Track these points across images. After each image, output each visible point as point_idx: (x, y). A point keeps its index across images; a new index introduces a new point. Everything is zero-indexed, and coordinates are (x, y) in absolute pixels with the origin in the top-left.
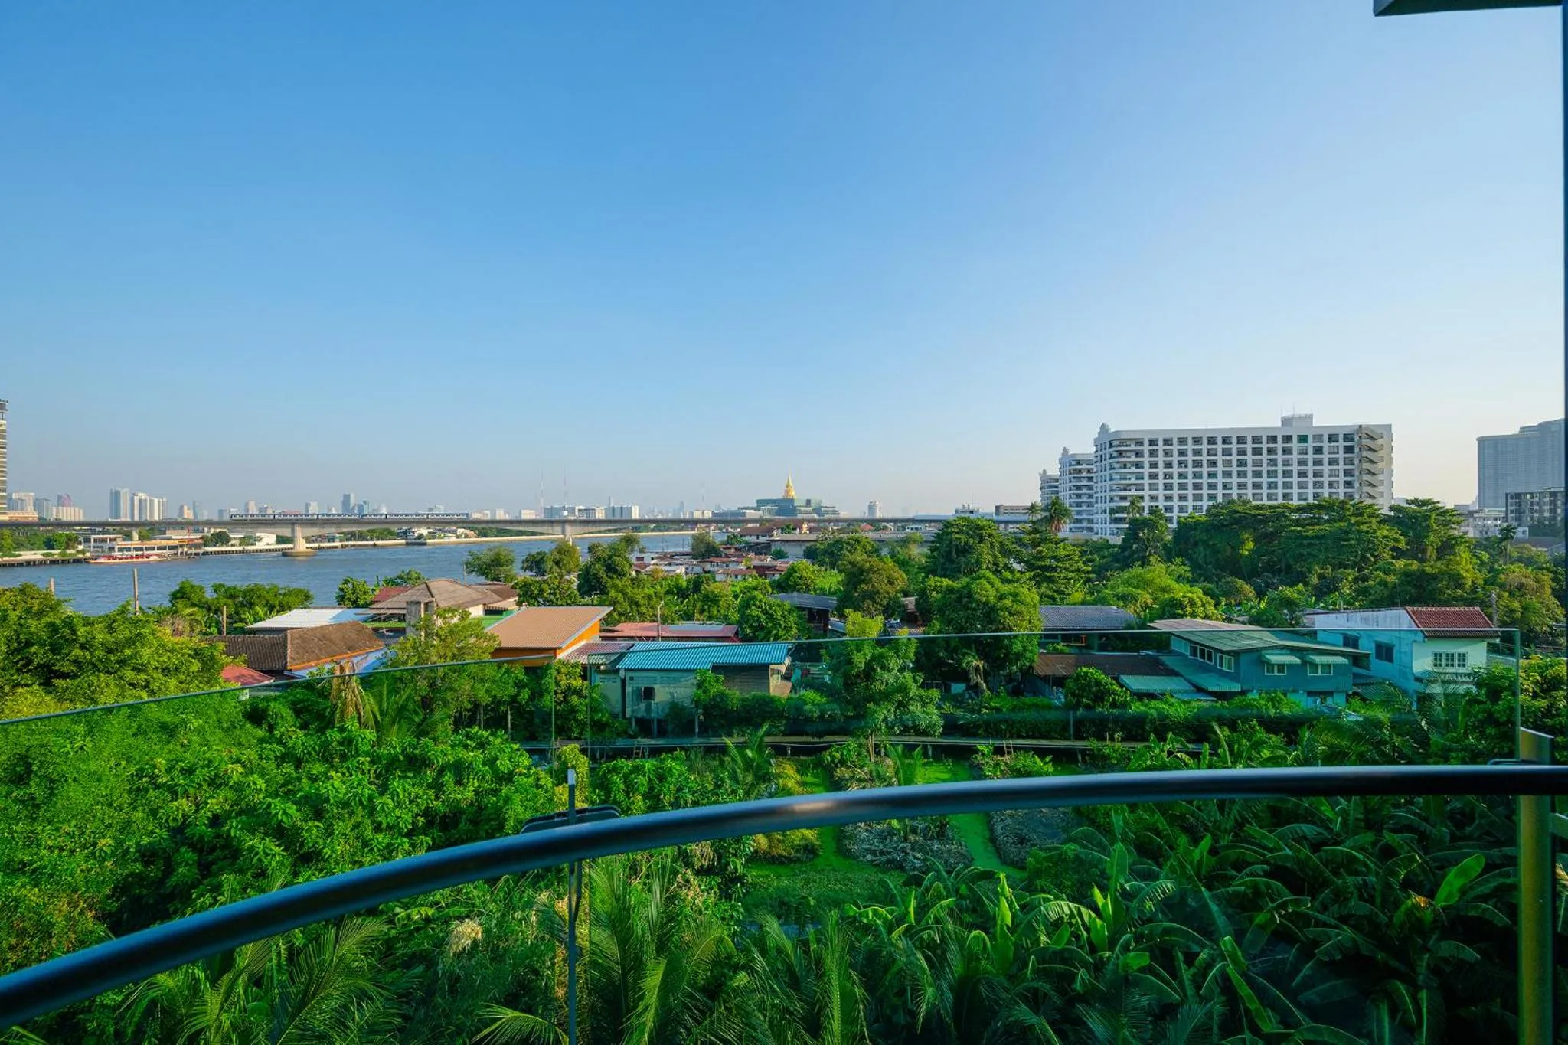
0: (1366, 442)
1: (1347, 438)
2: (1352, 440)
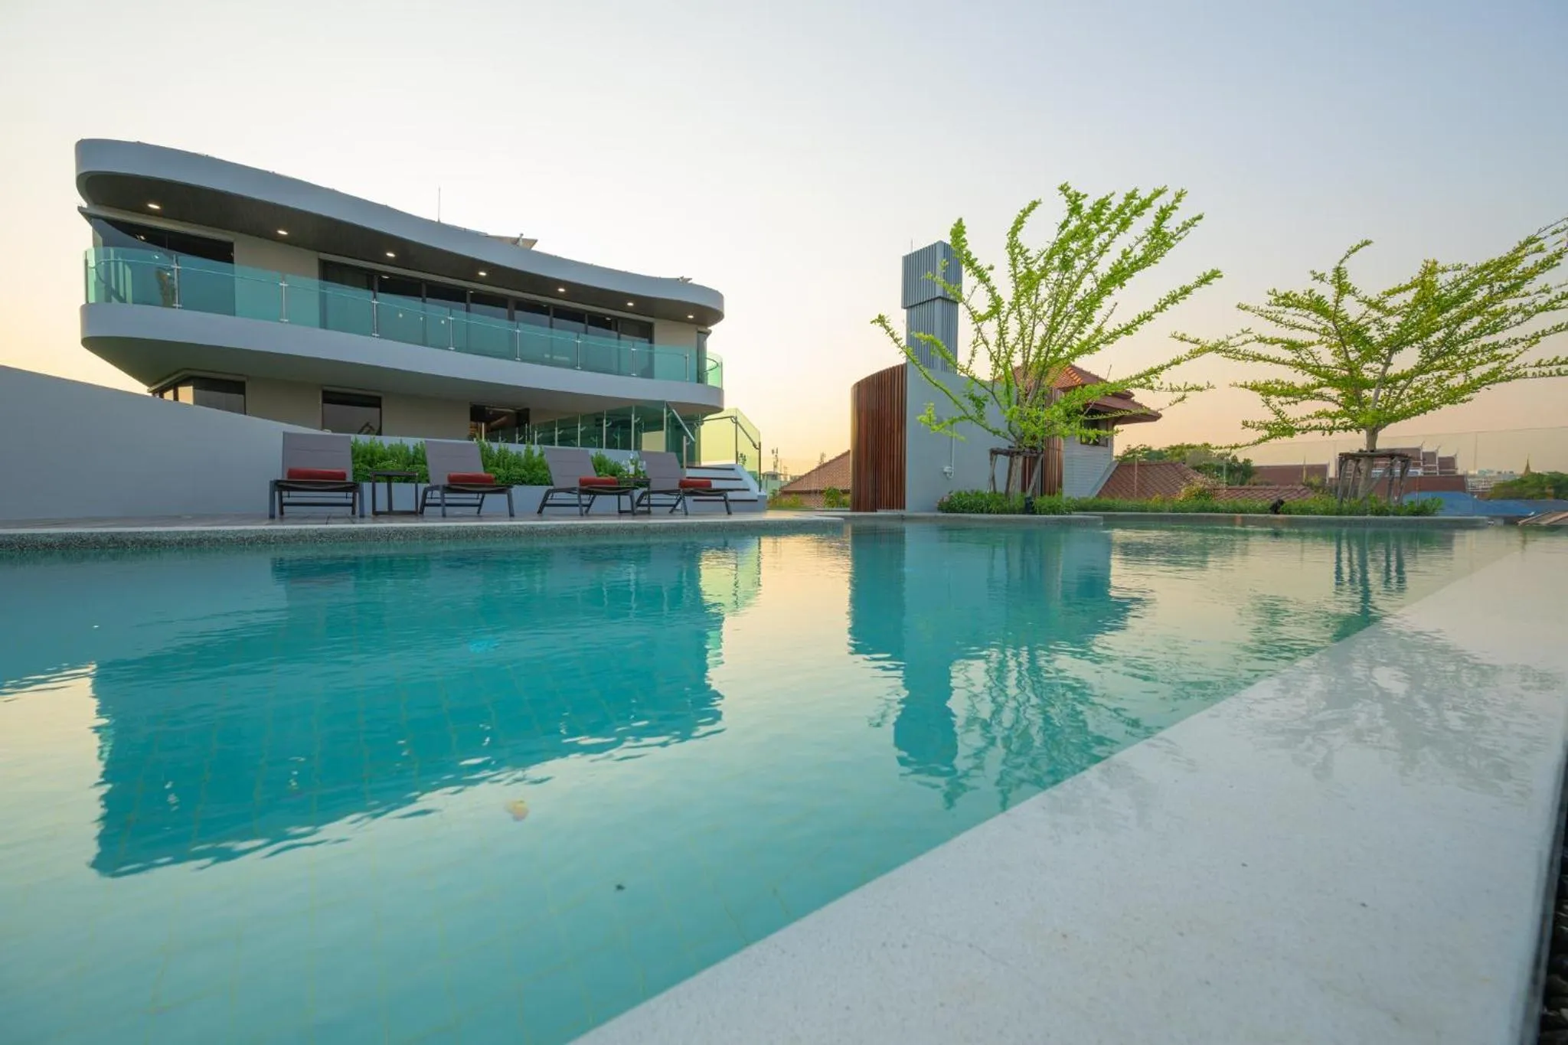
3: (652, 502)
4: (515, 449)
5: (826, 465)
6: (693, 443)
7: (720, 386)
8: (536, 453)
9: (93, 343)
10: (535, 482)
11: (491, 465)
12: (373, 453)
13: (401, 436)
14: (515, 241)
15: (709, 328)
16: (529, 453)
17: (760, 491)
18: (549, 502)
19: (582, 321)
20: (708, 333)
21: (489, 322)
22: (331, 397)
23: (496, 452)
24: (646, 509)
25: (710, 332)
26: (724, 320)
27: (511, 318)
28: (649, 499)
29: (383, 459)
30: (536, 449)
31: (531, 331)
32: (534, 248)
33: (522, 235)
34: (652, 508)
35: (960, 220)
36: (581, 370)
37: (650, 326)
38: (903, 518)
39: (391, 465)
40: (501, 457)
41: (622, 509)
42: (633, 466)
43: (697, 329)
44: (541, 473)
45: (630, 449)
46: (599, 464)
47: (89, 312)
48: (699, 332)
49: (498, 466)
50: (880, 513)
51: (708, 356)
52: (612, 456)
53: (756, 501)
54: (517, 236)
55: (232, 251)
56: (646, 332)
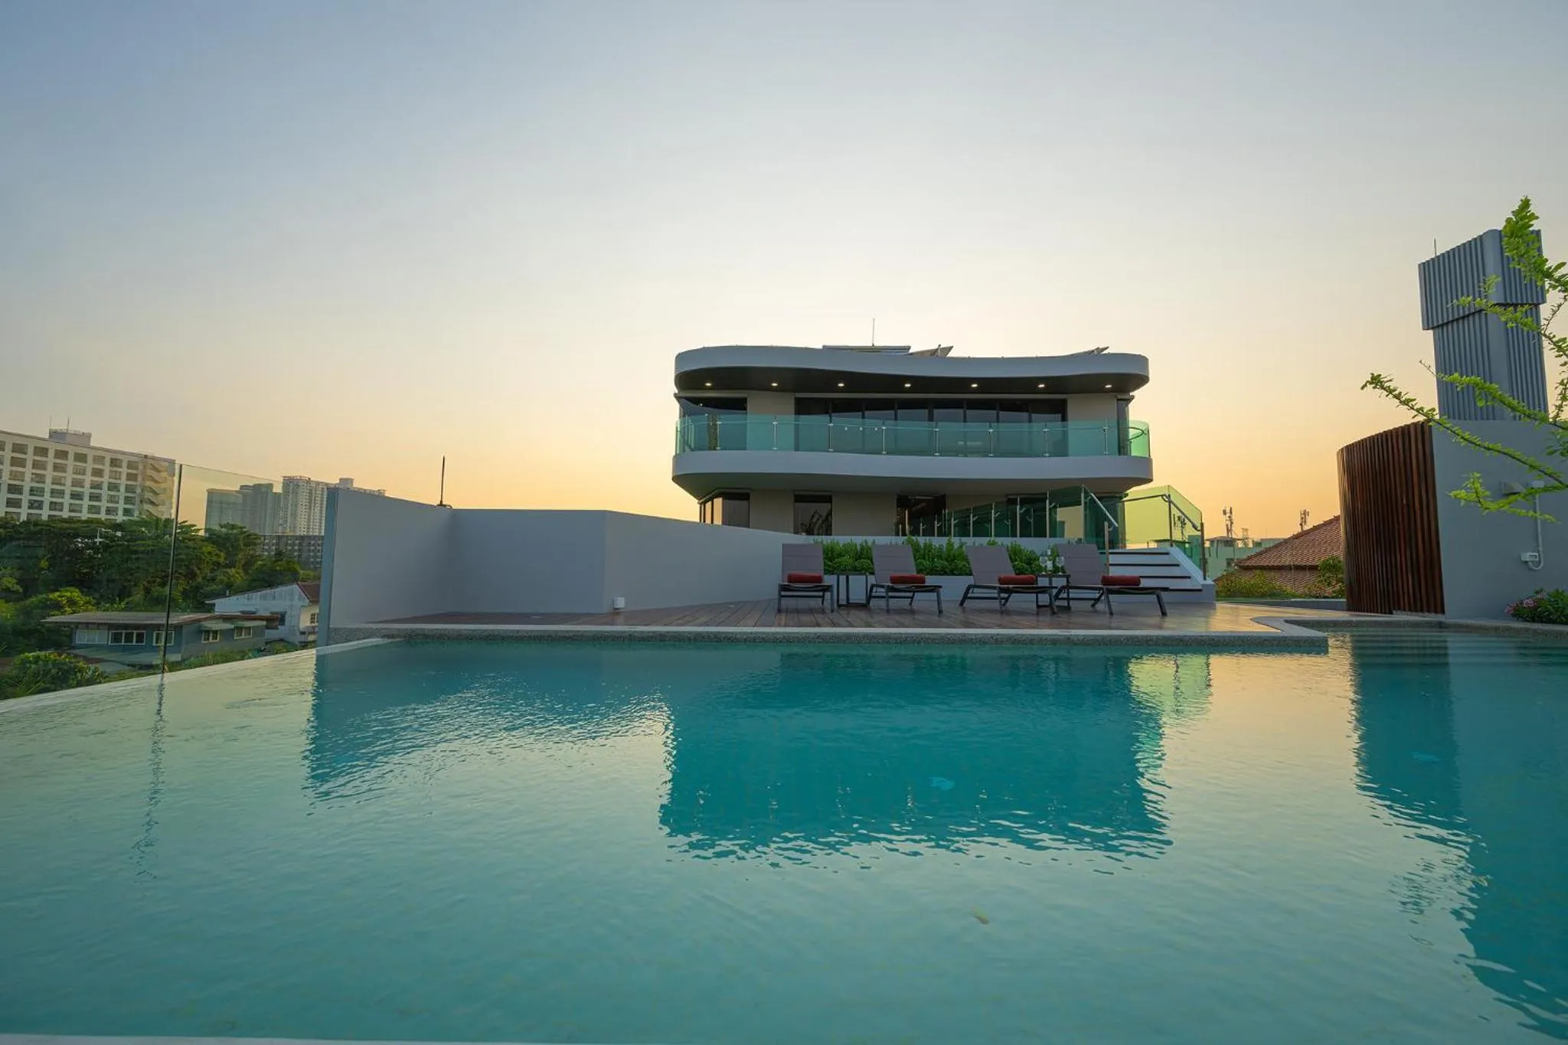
0: (150, 472)
1: (130, 465)
2: (136, 468)
3: (1071, 596)
4: (938, 542)
5: (1308, 532)
6: (1115, 528)
7: (1148, 456)
8: (956, 546)
9: (680, 479)
10: (955, 572)
11: (919, 558)
12: (832, 550)
13: (852, 535)
14: (933, 352)
15: (1132, 394)
16: (950, 545)
17: (1205, 579)
18: (969, 595)
19: (994, 408)
20: (1130, 399)
21: (913, 426)
22: (799, 498)
23: (922, 546)
24: (1065, 603)
25: (1133, 397)
27: (931, 418)
28: (1068, 593)
29: (840, 555)
30: (956, 541)
31: (948, 427)
32: (950, 355)
33: (940, 345)
34: (1071, 602)
35: (1526, 204)
36: (994, 456)
37: (1064, 402)
38: (1441, 626)
39: (847, 560)
40: (927, 551)
41: (1040, 604)
42: (1051, 562)
43: (1115, 397)
44: (960, 564)
45: (1045, 536)
46: (1014, 554)
47: (677, 460)
48: (1118, 400)
49: (924, 558)
50: (1399, 617)
51: (1131, 425)
52: (1029, 544)
53: (1200, 590)
54: (935, 347)
55: (746, 403)
56: (1059, 409)
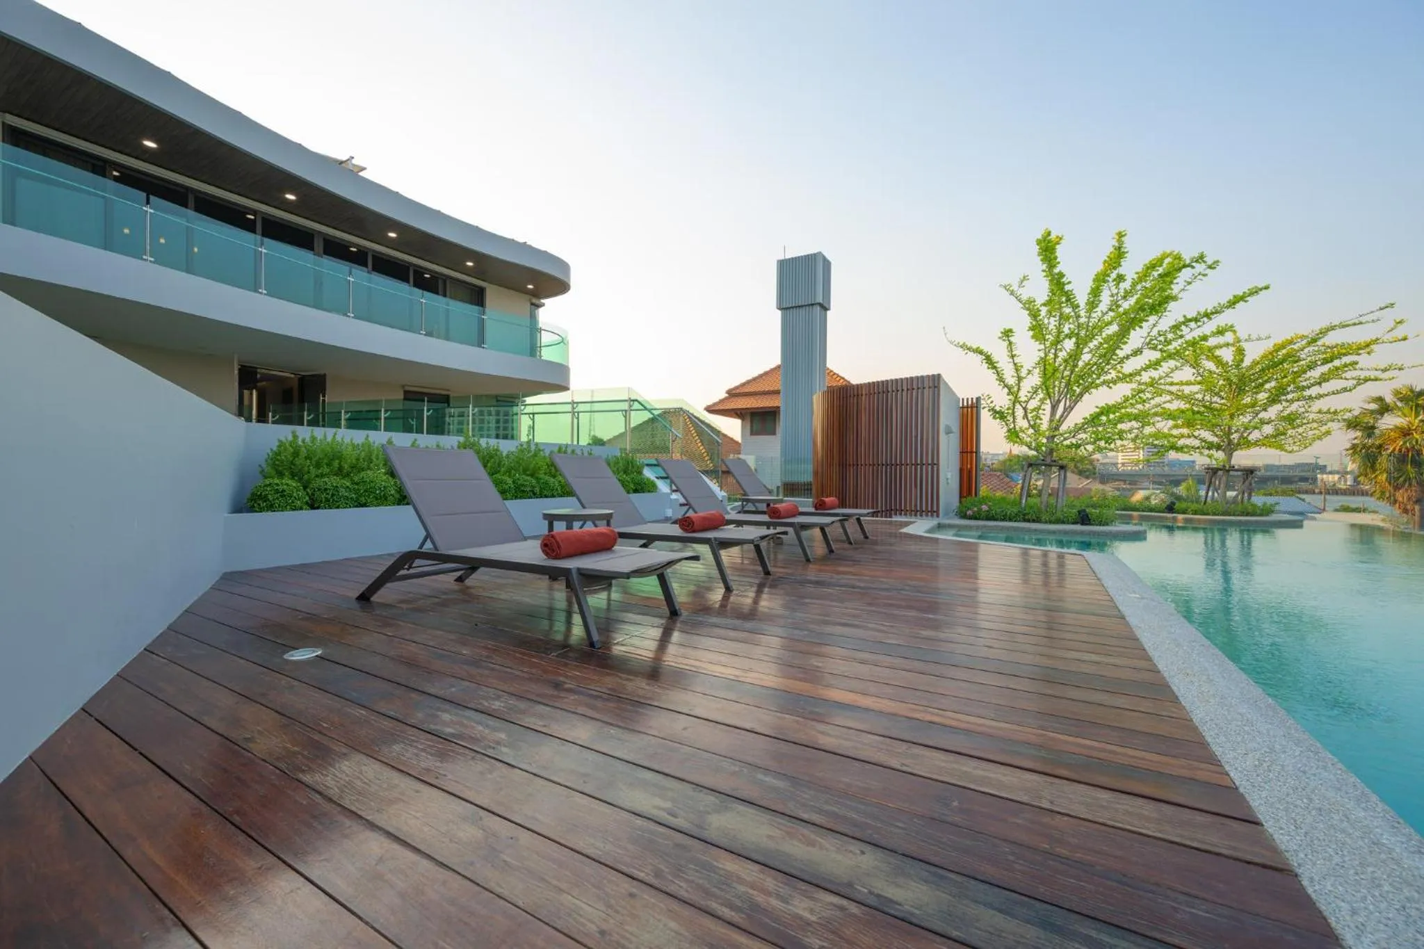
7: (563, 365)
15: (543, 301)
20: (540, 306)
25: (545, 304)
26: (570, 292)
32: (361, 174)
33: (351, 158)
36: (425, 335)
37: (481, 292)
43: (530, 300)
48: (532, 304)
56: (478, 297)
